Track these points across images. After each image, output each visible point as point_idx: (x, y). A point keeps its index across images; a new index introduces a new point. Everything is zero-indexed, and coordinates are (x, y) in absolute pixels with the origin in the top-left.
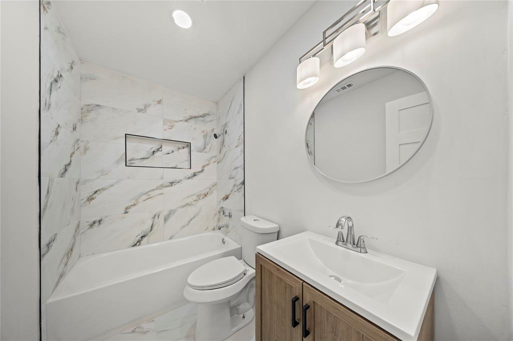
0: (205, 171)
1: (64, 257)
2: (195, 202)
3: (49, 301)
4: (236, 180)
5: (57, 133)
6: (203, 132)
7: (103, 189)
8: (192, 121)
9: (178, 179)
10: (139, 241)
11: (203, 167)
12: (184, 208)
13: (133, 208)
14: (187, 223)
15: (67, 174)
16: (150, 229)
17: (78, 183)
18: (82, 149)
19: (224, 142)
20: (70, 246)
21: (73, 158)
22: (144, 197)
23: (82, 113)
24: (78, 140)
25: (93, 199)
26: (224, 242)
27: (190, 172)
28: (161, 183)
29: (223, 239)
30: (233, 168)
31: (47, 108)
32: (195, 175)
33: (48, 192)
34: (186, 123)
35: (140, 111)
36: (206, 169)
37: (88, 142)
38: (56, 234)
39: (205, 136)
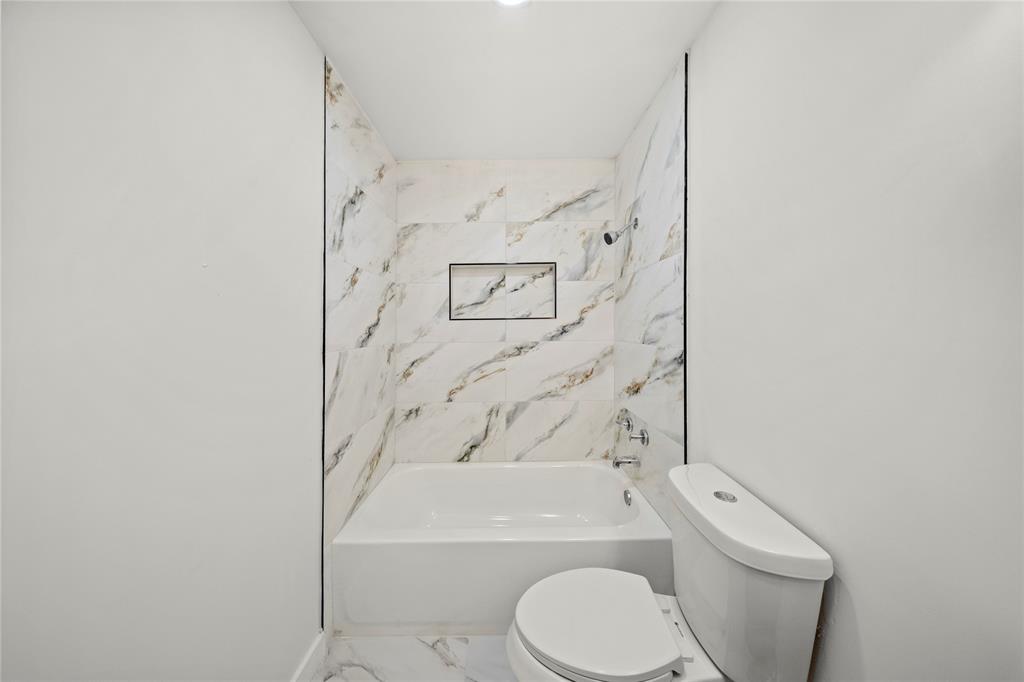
0: (586, 321)
1: (364, 469)
2: (564, 390)
3: (336, 541)
4: (659, 349)
5: (354, 282)
6: (584, 233)
7: (422, 359)
8: (560, 215)
9: (530, 340)
10: (467, 454)
11: (582, 312)
12: (542, 402)
13: (459, 394)
14: (547, 434)
15: (372, 341)
16: (483, 436)
17: (391, 350)
18: (397, 297)
19: (629, 249)
20: (377, 448)
21: (382, 315)
22: (475, 375)
23: (398, 242)
24: (393, 284)
25: (409, 374)
26: (628, 501)
27: (553, 326)
28: (501, 349)
29: (626, 493)
30: (652, 316)
31: (337, 246)
32: (564, 331)
33: (337, 374)
34: (548, 223)
35: (470, 218)
36: (588, 316)
37: (405, 285)
38: (351, 436)
39: (587, 243)
